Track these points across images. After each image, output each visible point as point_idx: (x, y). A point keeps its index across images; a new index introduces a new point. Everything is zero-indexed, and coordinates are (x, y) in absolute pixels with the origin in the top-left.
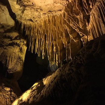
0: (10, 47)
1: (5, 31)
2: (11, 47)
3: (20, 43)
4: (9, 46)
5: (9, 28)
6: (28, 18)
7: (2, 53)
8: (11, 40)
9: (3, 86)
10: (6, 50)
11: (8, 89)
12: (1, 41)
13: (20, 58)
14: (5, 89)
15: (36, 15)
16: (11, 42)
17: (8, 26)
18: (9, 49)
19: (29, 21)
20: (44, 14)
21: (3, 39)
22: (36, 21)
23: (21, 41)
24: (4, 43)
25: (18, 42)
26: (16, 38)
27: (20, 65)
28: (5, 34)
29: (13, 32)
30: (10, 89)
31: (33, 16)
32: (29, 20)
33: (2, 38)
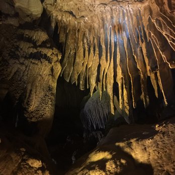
0: (33, 61)
1: (20, 24)
2: (37, 62)
3: (51, 57)
4: (31, 60)
5: (28, 20)
6: (66, 8)
7: (15, 73)
8: (35, 47)
9: (23, 153)
10: (24, 68)
11: (37, 164)
12: (13, 45)
13: (50, 89)
14: (30, 163)
15: (86, 3)
16: (35, 51)
17: (28, 16)
18: (31, 65)
19: (68, 15)
20: (102, 4)
21: (16, 42)
22: (83, 16)
23: (53, 53)
24: (20, 50)
25: (49, 53)
26: (44, 45)
27: (51, 105)
28: (20, 31)
29: (37, 31)
30: (40, 163)
31: (79, 5)
32: (68, 12)
33: (16, 40)
